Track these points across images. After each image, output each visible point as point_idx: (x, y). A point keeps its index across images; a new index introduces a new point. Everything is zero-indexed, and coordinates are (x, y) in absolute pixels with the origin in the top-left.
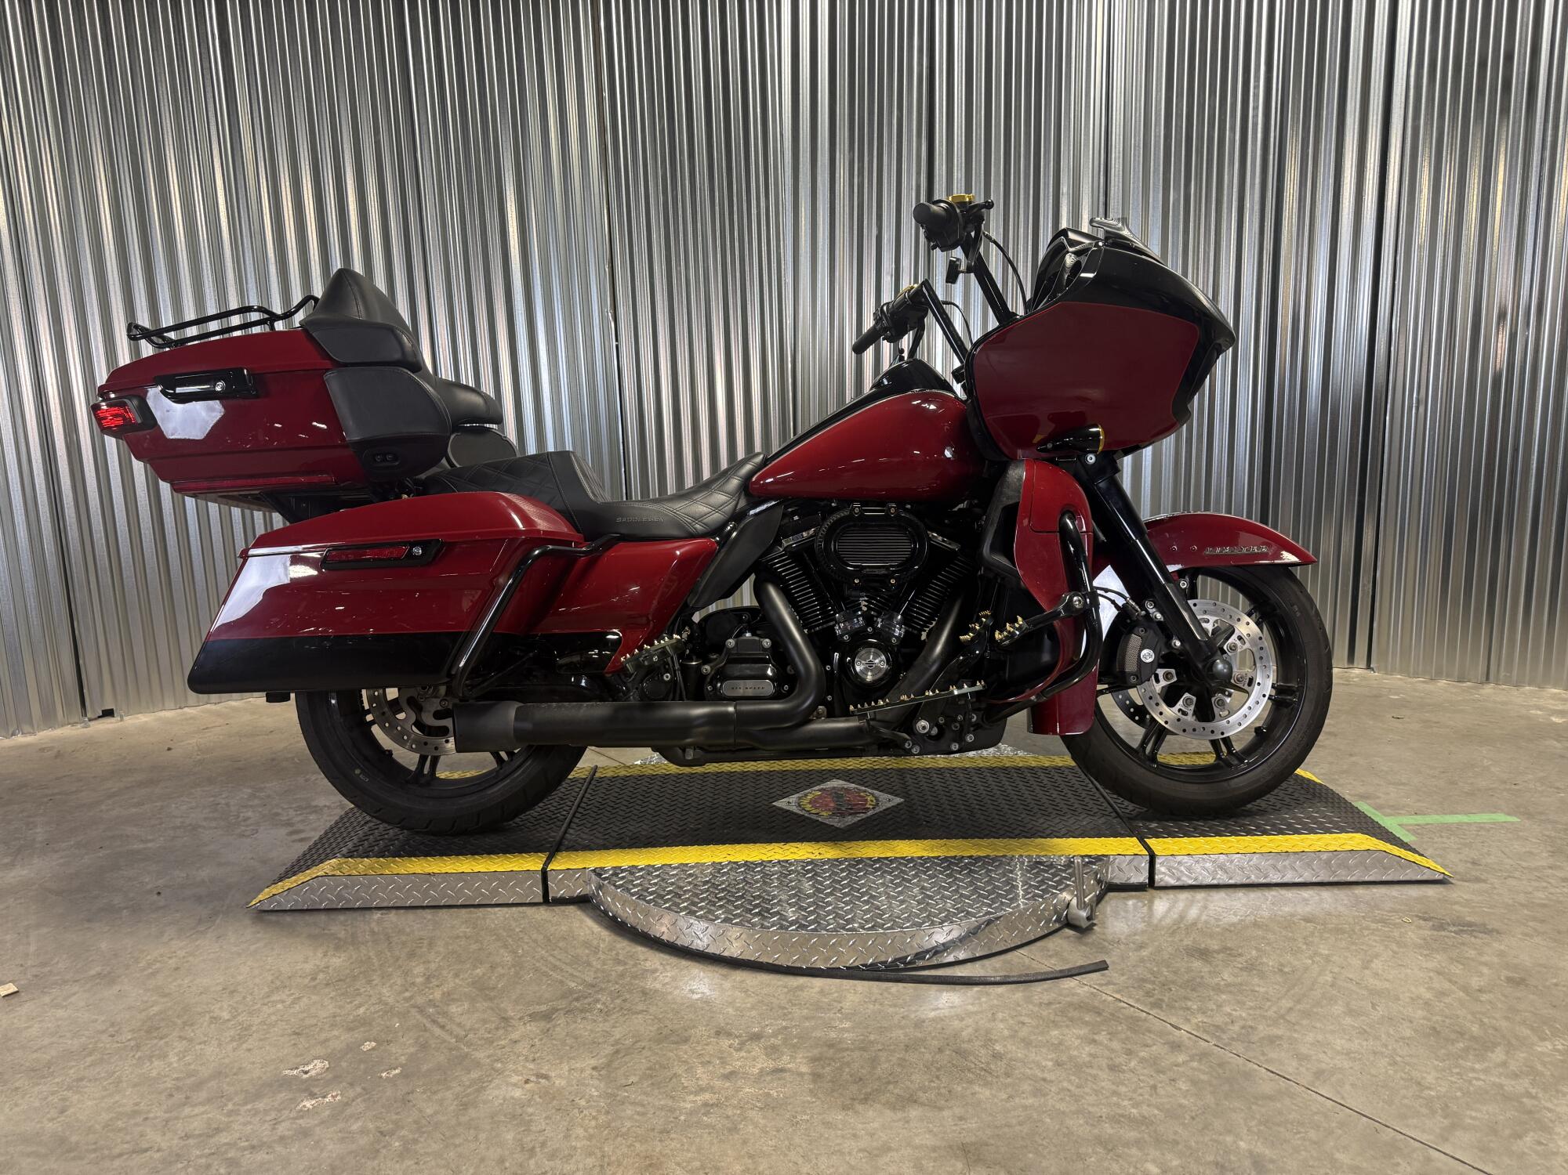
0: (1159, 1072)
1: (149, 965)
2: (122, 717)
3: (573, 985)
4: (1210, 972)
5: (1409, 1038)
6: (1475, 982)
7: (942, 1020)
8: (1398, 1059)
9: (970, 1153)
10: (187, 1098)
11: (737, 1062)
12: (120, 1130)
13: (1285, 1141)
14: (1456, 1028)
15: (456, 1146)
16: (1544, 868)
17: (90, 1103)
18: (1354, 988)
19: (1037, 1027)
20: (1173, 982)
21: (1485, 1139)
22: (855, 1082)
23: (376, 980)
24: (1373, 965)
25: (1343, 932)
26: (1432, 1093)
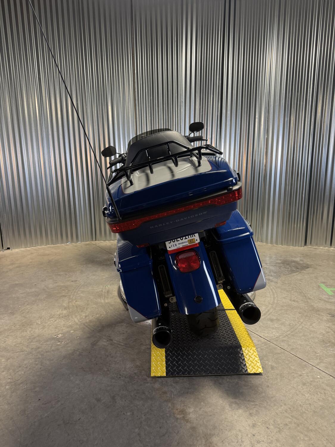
1: (22, 311)
2: (12, 250)
5: (317, 342)
8: (312, 347)
10: (32, 341)
12: (18, 347)
13: (280, 363)
14: (329, 340)
17: (11, 341)
18: (307, 330)
21: (328, 365)
23: (74, 317)
24: (313, 325)
26: (318, 355)
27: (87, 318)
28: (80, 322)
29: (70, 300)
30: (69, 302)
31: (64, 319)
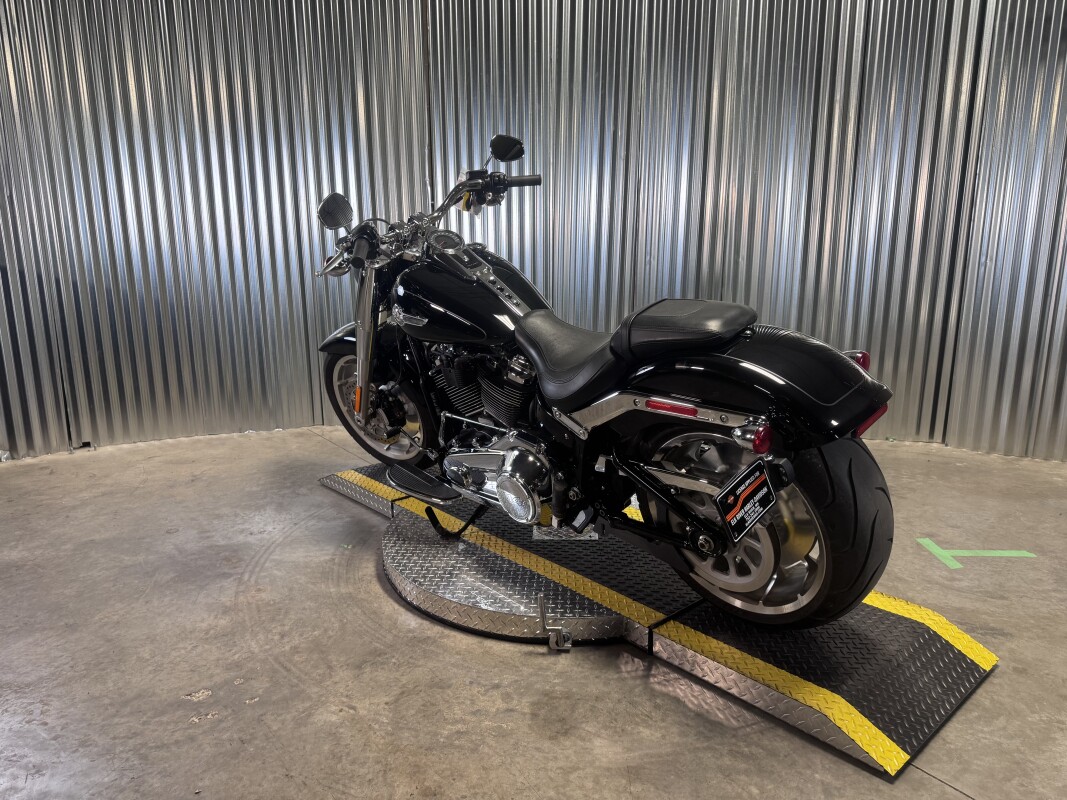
2: (95, 448)
3: (378, 645)
9: (632, 773)
10: (117, 711)
11: (483, 703)
16: (1049, 591)
21: (984, 781)
22: (560, 721)
23: (248, 636)
27: (286, 640)
28: (266, 651)
29: (242, 588)
30: (237, 593)
31: (219, 645)
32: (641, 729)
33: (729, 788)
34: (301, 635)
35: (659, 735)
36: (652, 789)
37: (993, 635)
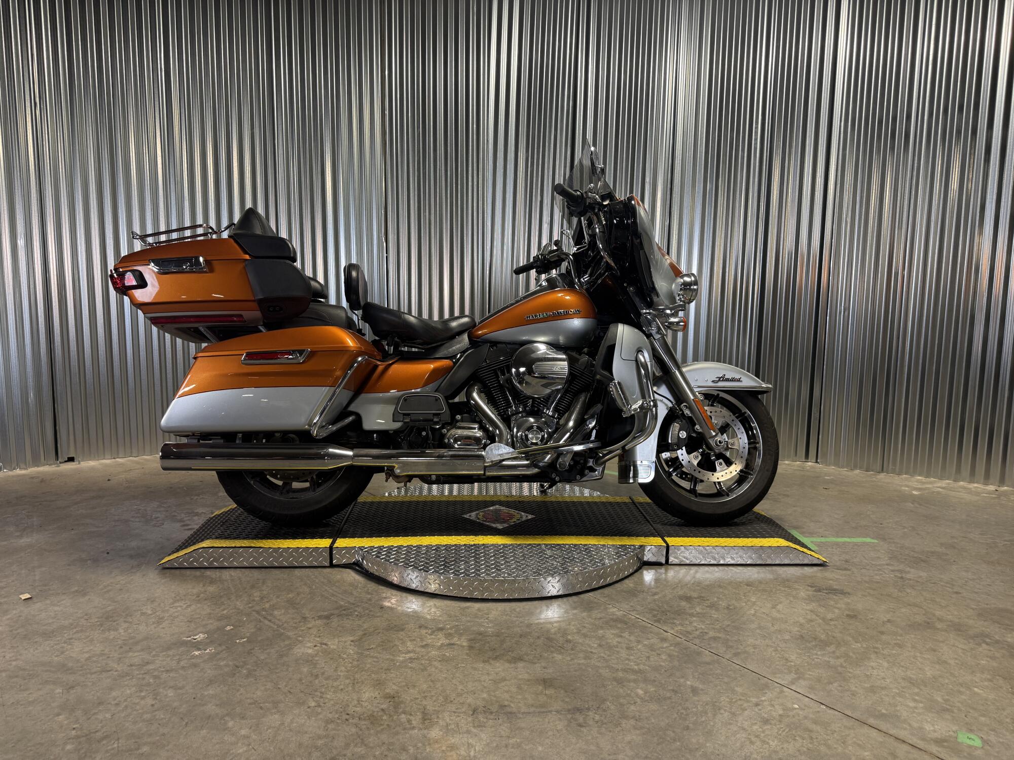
0: (652, 650)
2: (79, 462)
3: (343, 603)
4: (690, 607)
5: (787, 640)
6: (830, 616)
7: (541, 624)
9: (547, 683)
10: (130, 649)
11: (429, 640)
12: (94, 662)
13: (711, 682)
15: (277, 673)
16: (884, 565)
17: (77, 650)
18: (765, 617)
19: (592, 629)
20: (669, 611)
21: (813, 684)
22: (491, 650)
23: (233, 598)
25: (766, 591)
26: (792, 664)
31: (210, 604)
32: (555, 655)
33: (621, 691)
34: (278, 597)
35: (569, 659)
36: (562, 692)
37: (835, 595)
